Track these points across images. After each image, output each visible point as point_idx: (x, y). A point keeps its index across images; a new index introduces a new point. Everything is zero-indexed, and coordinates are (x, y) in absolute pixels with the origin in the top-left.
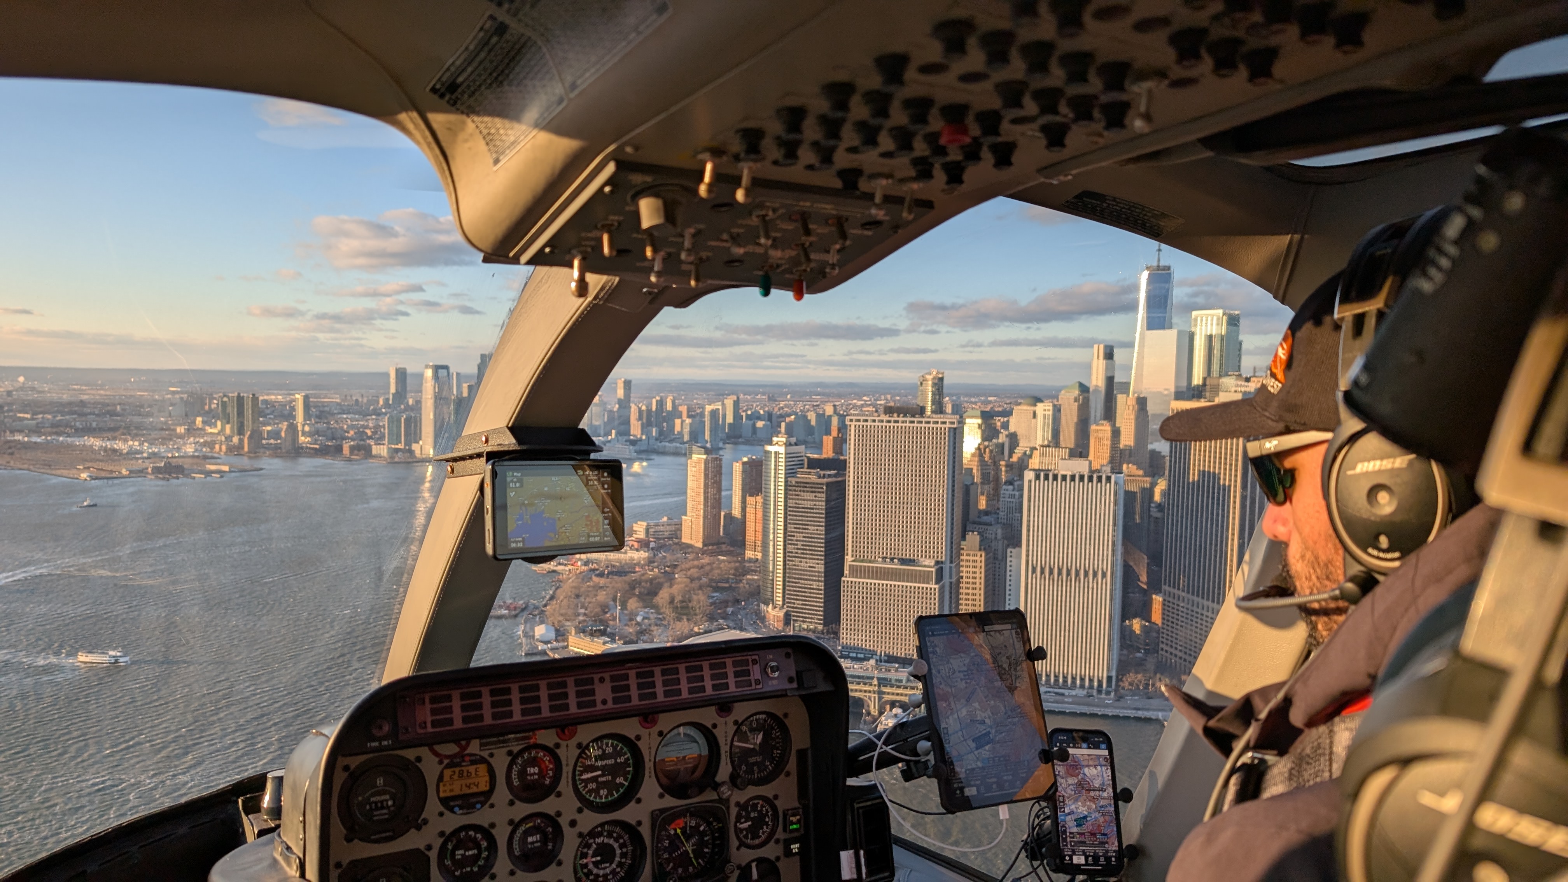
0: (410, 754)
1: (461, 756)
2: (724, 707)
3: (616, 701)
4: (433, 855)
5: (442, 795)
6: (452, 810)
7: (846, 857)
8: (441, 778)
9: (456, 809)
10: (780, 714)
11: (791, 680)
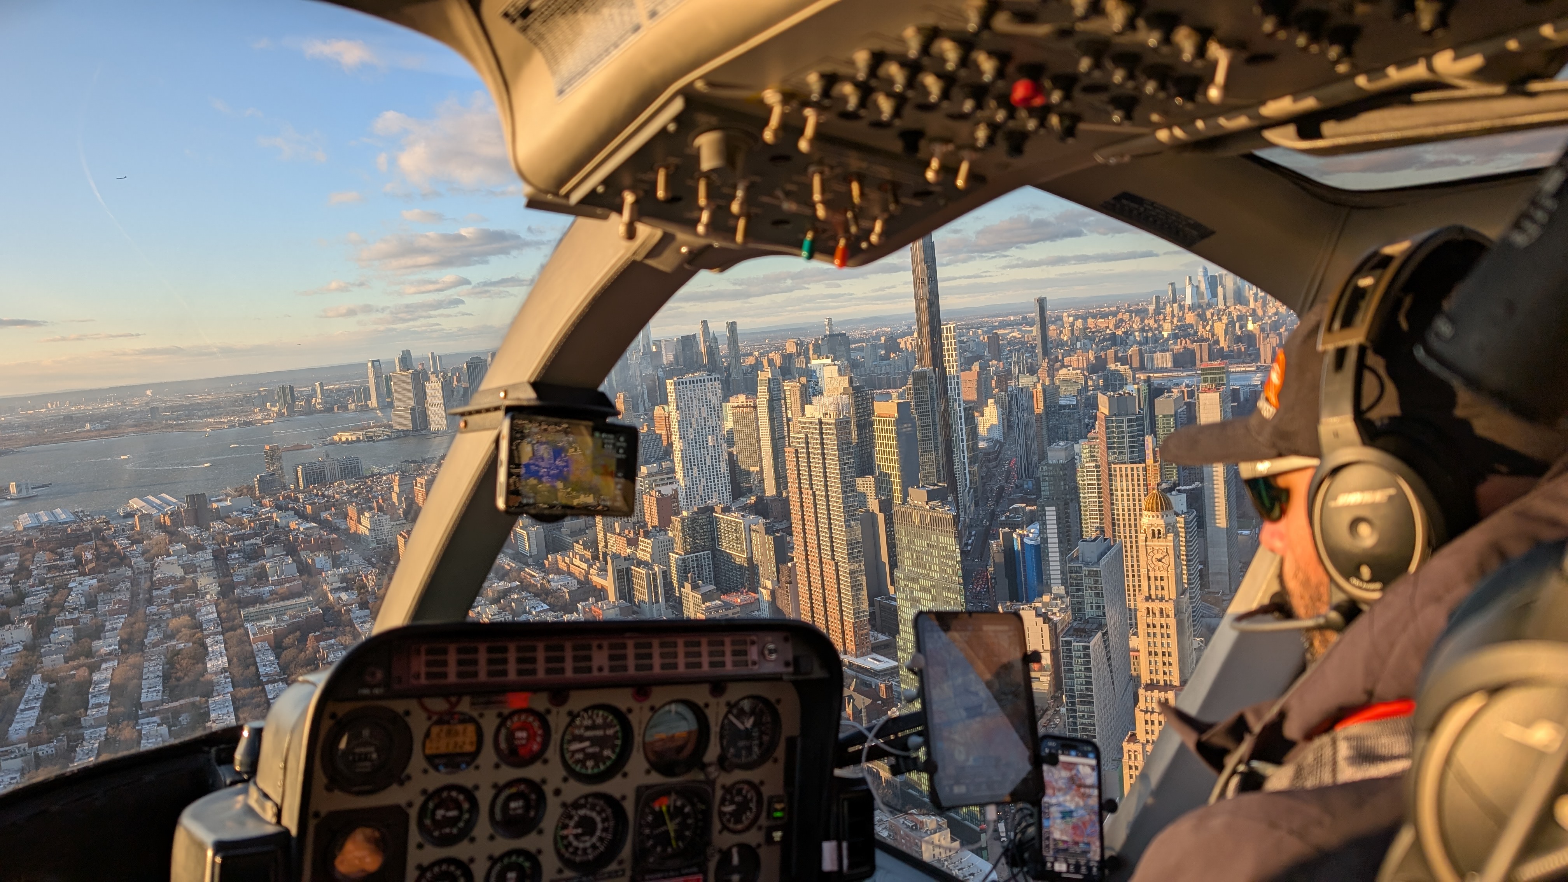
0: (399, 706)
1: (451, 713)
2: (718, 686)
3: (612, 669)
4: (413, 813)
5: (428, 752)
6: (436, 768)
7: (828, 848)
8: (428, 735)
9: (442, 768)
10: (773, 699)
11: (787, 664)
